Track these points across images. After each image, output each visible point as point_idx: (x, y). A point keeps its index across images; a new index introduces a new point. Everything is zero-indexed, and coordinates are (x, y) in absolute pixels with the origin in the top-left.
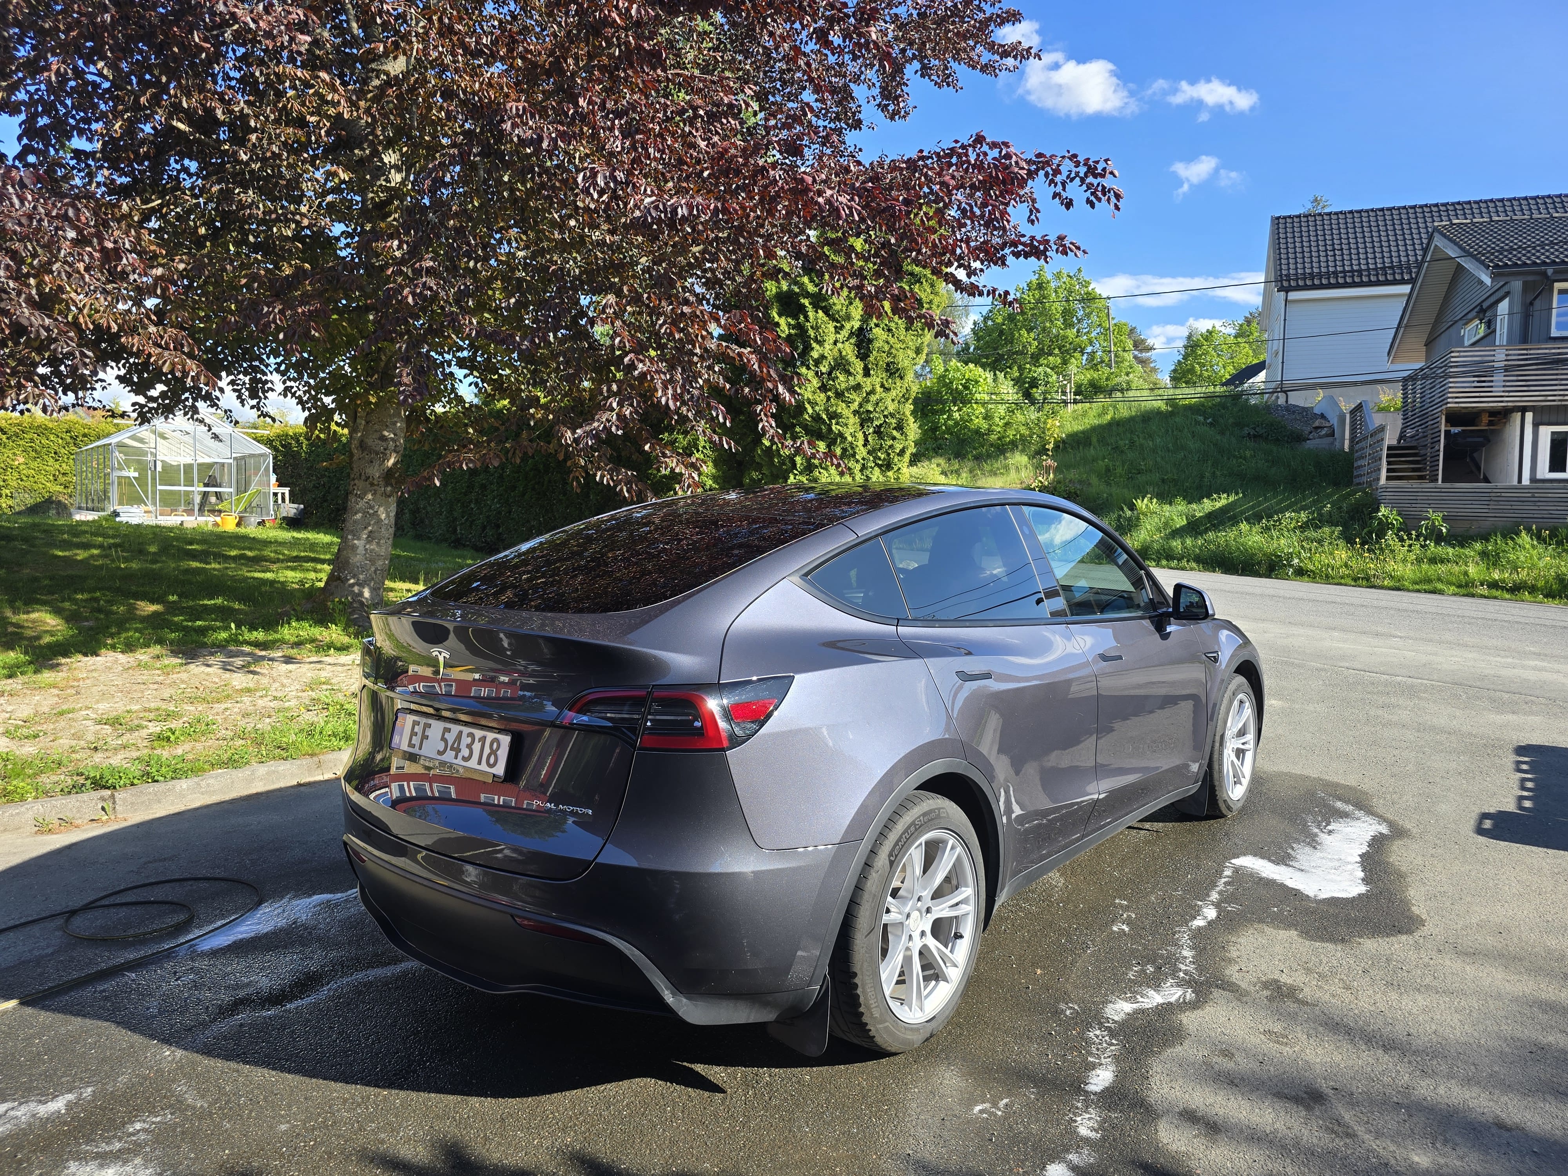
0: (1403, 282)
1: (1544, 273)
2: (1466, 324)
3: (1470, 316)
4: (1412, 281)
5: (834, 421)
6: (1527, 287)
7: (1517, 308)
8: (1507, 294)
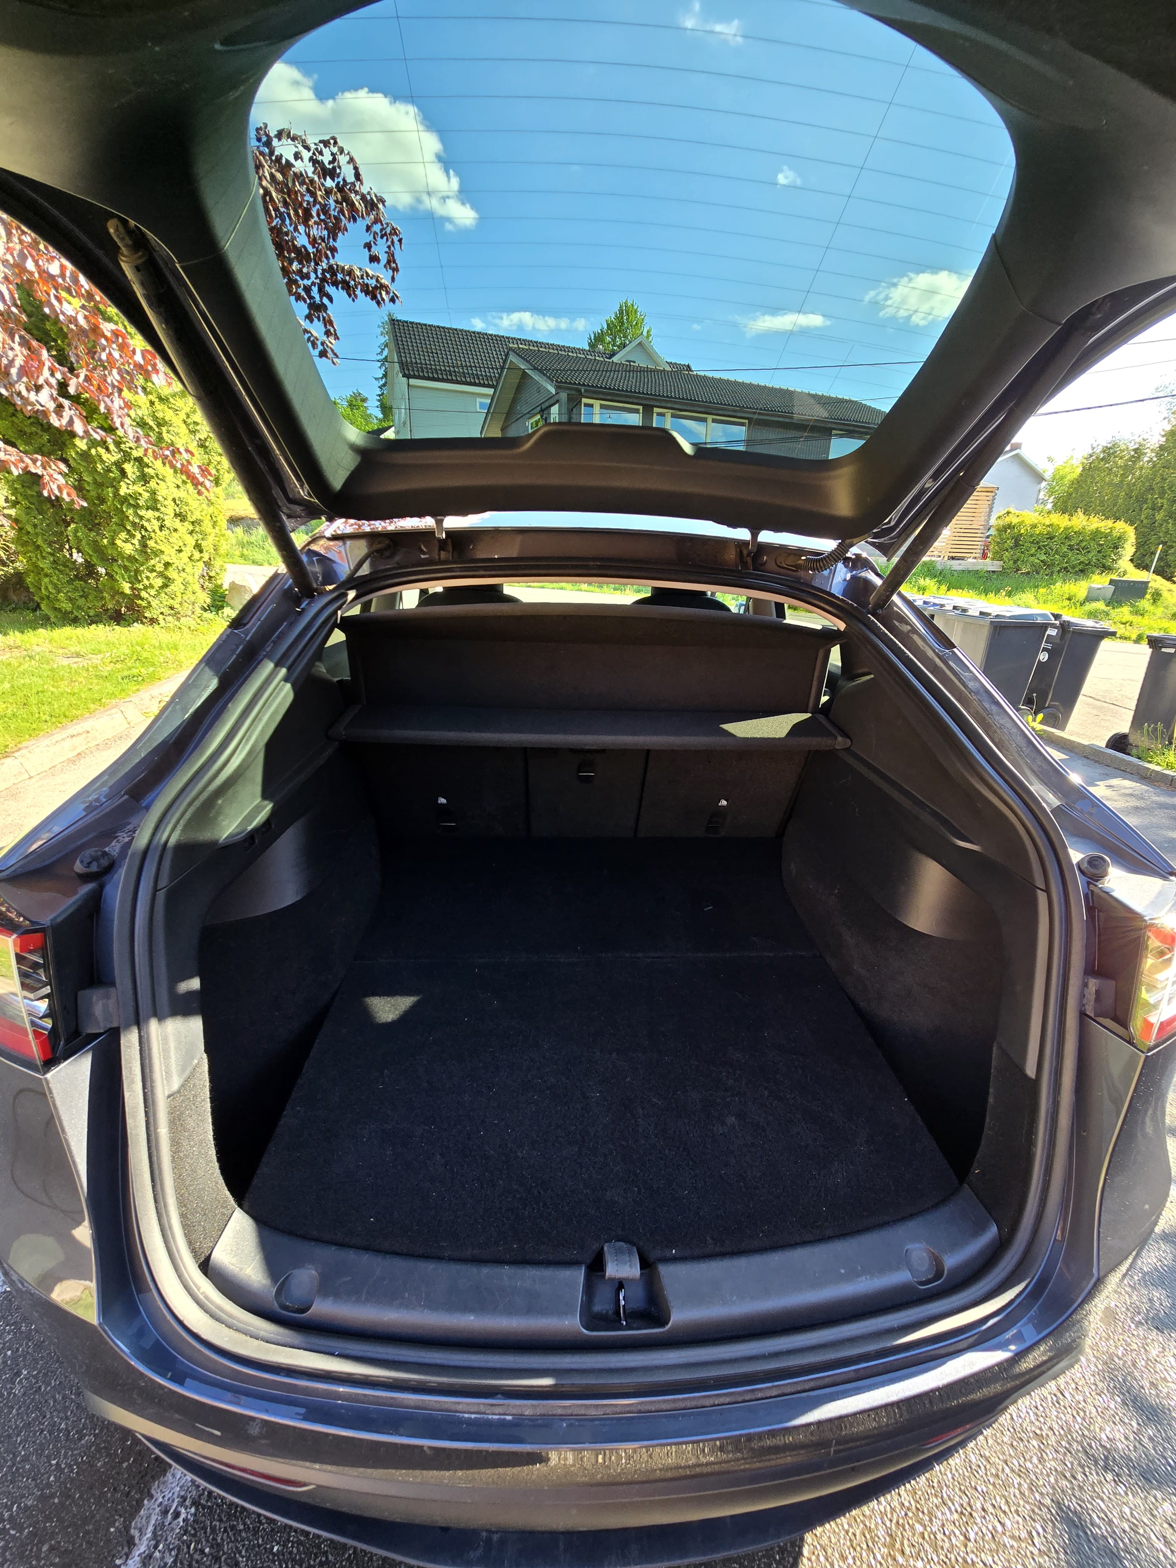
0: (488, 386)
1: (580, 391)
2: (530, 418)
3: (534, 411)
4: (495, 387)
5: (164, 429)
6: (570, 399)
7: (564, 410)
8: (557, 401)
